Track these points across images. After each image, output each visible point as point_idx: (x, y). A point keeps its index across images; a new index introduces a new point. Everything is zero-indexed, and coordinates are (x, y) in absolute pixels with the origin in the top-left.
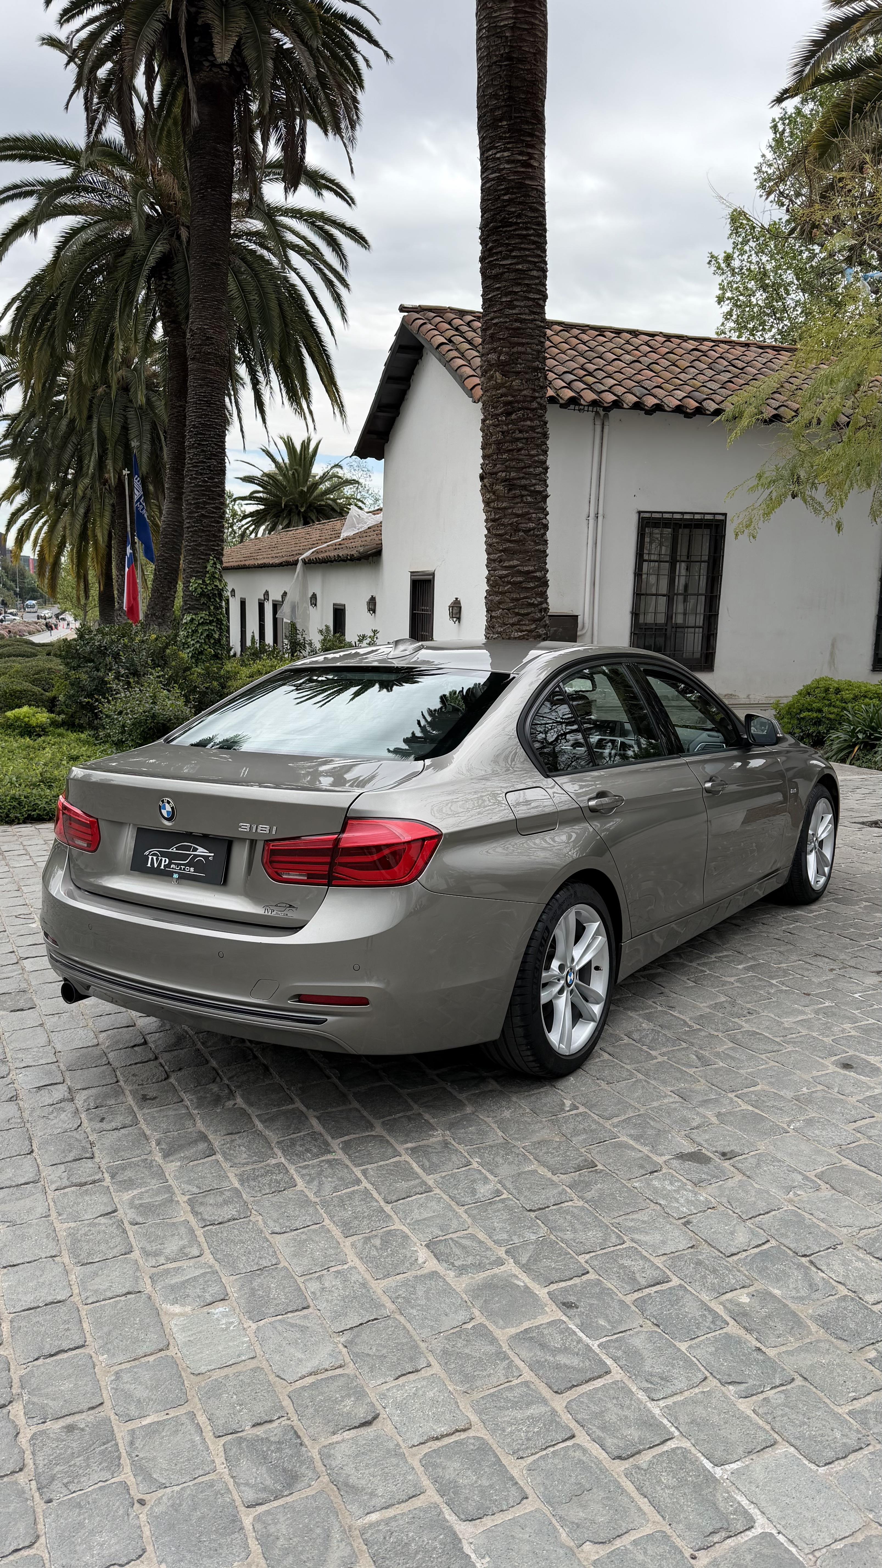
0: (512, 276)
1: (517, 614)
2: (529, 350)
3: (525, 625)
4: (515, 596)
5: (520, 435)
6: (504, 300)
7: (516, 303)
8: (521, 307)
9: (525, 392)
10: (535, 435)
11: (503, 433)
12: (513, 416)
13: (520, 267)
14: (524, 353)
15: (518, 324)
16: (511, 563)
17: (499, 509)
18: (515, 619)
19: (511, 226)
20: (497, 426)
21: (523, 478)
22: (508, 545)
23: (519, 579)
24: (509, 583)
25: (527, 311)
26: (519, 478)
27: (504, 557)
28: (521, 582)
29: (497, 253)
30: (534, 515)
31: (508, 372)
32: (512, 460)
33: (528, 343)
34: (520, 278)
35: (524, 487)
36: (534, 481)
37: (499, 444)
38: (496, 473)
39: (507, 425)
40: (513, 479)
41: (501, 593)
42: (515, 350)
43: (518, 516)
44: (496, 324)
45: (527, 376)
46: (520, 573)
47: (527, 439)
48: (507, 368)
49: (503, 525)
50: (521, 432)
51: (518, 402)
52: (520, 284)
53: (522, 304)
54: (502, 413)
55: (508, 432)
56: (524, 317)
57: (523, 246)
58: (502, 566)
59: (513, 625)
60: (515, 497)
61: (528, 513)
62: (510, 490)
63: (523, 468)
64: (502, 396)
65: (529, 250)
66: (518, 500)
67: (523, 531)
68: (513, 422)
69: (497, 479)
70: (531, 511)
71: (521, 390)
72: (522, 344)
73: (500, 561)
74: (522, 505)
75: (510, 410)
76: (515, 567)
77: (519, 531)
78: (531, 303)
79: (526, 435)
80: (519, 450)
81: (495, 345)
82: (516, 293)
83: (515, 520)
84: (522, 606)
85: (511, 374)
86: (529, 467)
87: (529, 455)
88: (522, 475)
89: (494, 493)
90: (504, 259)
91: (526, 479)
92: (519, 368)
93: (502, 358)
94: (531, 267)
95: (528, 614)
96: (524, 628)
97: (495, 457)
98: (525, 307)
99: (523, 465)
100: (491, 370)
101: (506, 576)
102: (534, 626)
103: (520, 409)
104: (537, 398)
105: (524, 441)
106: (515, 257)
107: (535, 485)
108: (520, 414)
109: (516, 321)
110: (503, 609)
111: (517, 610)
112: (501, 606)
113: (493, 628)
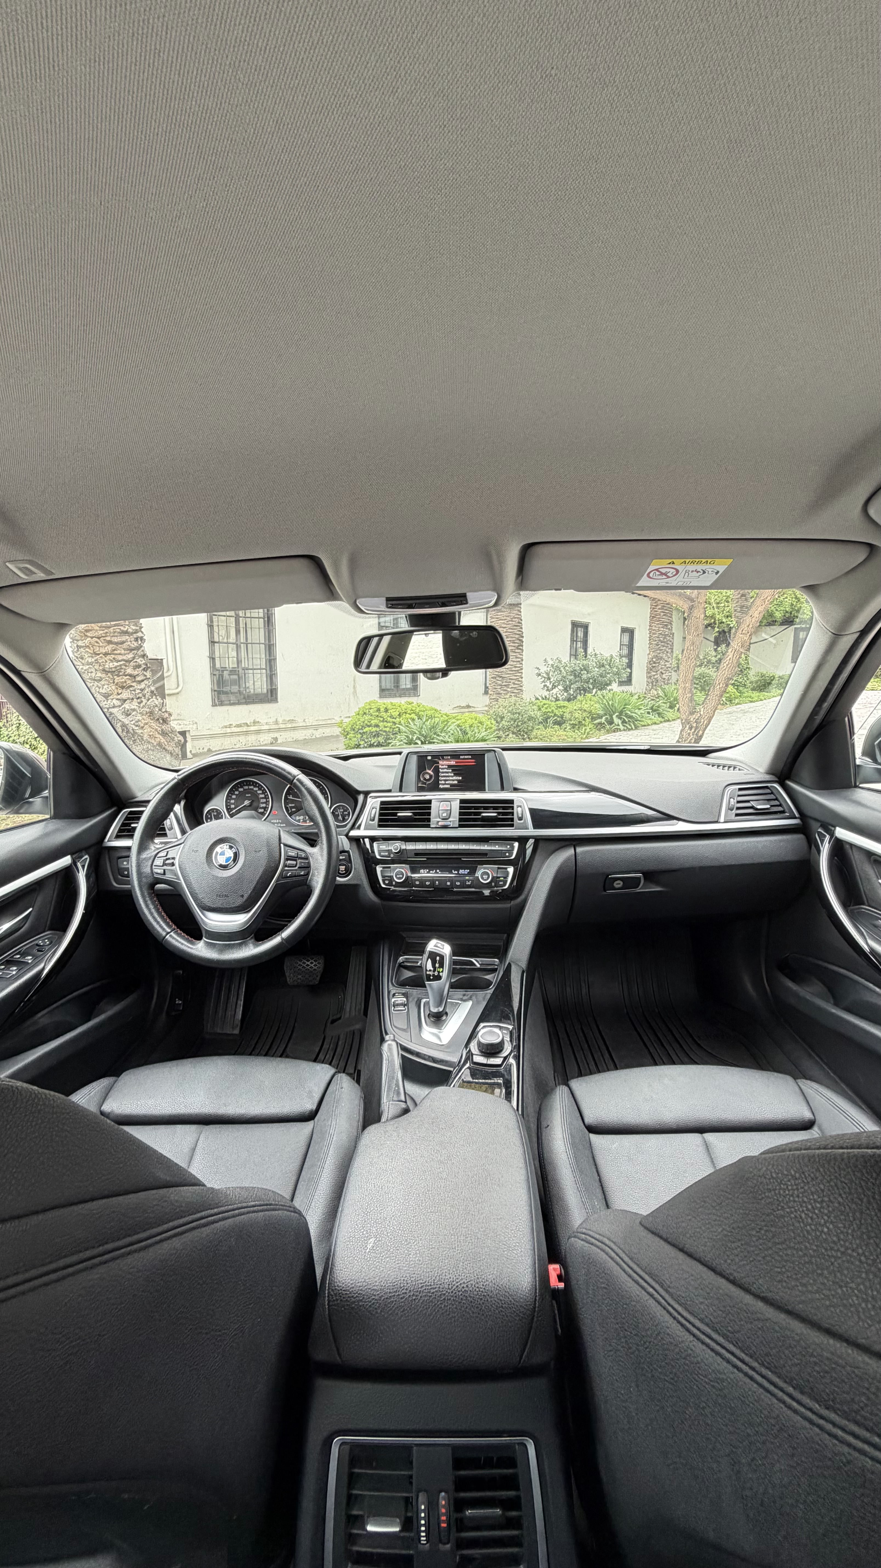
1: (110, 642)
18: (109, 648)
59: (106, 654)
95: (123, 643)
96: (120, 657)
102: (130, 656)
110: (92, 638)
111: (108, 638)
112: (88, 634)
113: (82, 658)
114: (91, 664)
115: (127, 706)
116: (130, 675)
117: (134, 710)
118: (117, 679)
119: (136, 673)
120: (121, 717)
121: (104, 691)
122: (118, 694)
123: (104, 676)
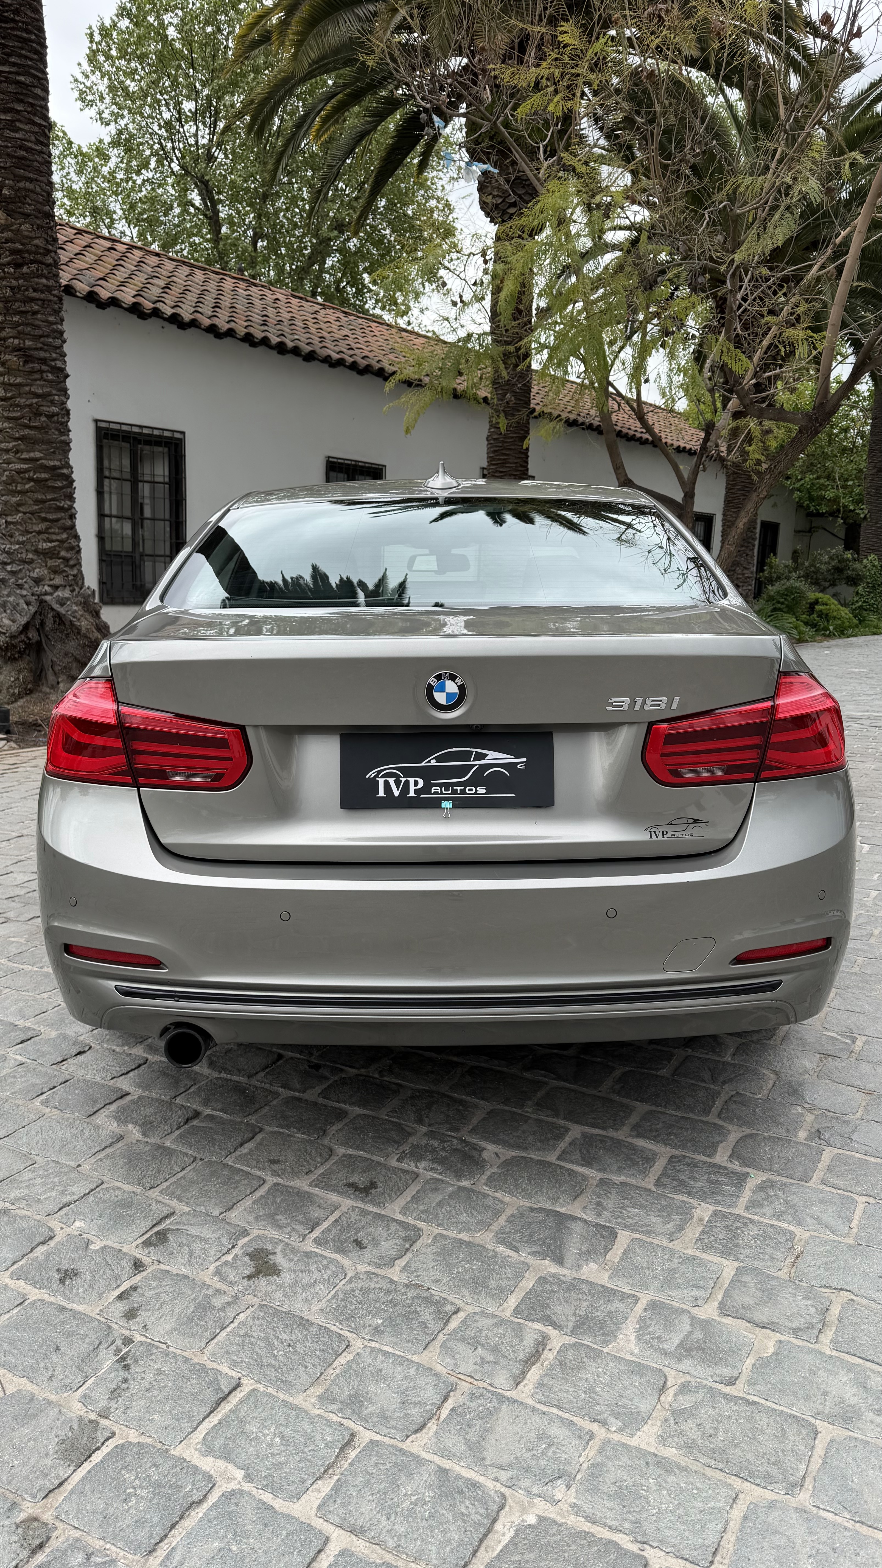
0: (12, 88)
1: (45, 520)
2: (38, 189)
3: (54, 533)
4: (40, 496)
5: (35, 295)
6: (2, 116)
7: (18, 124)
8: (26, 131)
9: (36, 242)
10: (52, 298)
11: (12, 288)
12: (25, 269)
13: (22, 78)
14: (32, 191)
15: (23, 153)
16: (32, 455)
17: (11, 385)
18: (42, 526)
19: (6, 22)
20: (2, 279)
21: (41, 349)
22: (27, 431)
23: (44, 476)
24: (31, 479)
25: (33, 138)
26: (36, 349)
27: (22, 447)
28: (46, 480)
30: (56, 398)
31: (13, 211)
32: (27, 325)
33: (36, 180)
34: (22, 94)
35: (43, 361)
36: (54, 355)
37: (7, 302)
38: (5, 339)
39: (17, 279)
40: (30, 349)
41: (20, 492)
42: (21, 185)
43: (37, 396)
45: (38, 222)
46: (45, 468)
47: (43, 300)
48: (11, 206)
49: (17, 405)
50: (35, 290)
51: (29, 252)
52: (22, 101)
53: (27, 127)
54: (9, 264)
55: (19, 287)
56: (30, 145)
57: (23, 52)
58: (19, 459)
59: (39, 533)
60: (32, 372)
61: (50, 394)
62: (26, 362)
63: (41, 336)
64: (7, 241)
65: (31, 59)
66: (37, 376)
67: (46, 416)
68: (23, 276)
69: (7, 347)
70: (54, 392)
71: (32, 238)
72: (31, 180)
73: (17, 452)
74: (42, 383)
75: (20, 261)
76: (37, 460)
77: (41, 415)
78: (36, 129)
79: (42, 296)
80: (35, 313)
82: (18, 112)
83: (35, 401)
84: (50, 510)
85: (17, 216)
86: (48, 336)
87: (47, 321)
88: (40, 345)
89: (3, 364)
91: (45, 351)
92: (28, 209)
93: (5, 192)
94: (36, 83)
95: (57, 520)
96: (54, 537)
98: (33, 133)
99: (41, 332)
101: (26, 471)
102: (64, 536)
103: (32, 262)
104: (51, 251)
105: (40, 303)
106: (14, 64)
107: (54, 360)
108: (34, 267)
109: (21, 147)
110: (25, 513)
111: (43, 515)
112: (21, 509)
113: (11, 536)
114: (23, 543)
115: (59, 593)
116: (64, 558)
117: (68, 599)
118: (50, 563)
119: (68, 555)
120: (56, 607)
121: (35, 575)
122: (51, 580)
123: (35, 557)
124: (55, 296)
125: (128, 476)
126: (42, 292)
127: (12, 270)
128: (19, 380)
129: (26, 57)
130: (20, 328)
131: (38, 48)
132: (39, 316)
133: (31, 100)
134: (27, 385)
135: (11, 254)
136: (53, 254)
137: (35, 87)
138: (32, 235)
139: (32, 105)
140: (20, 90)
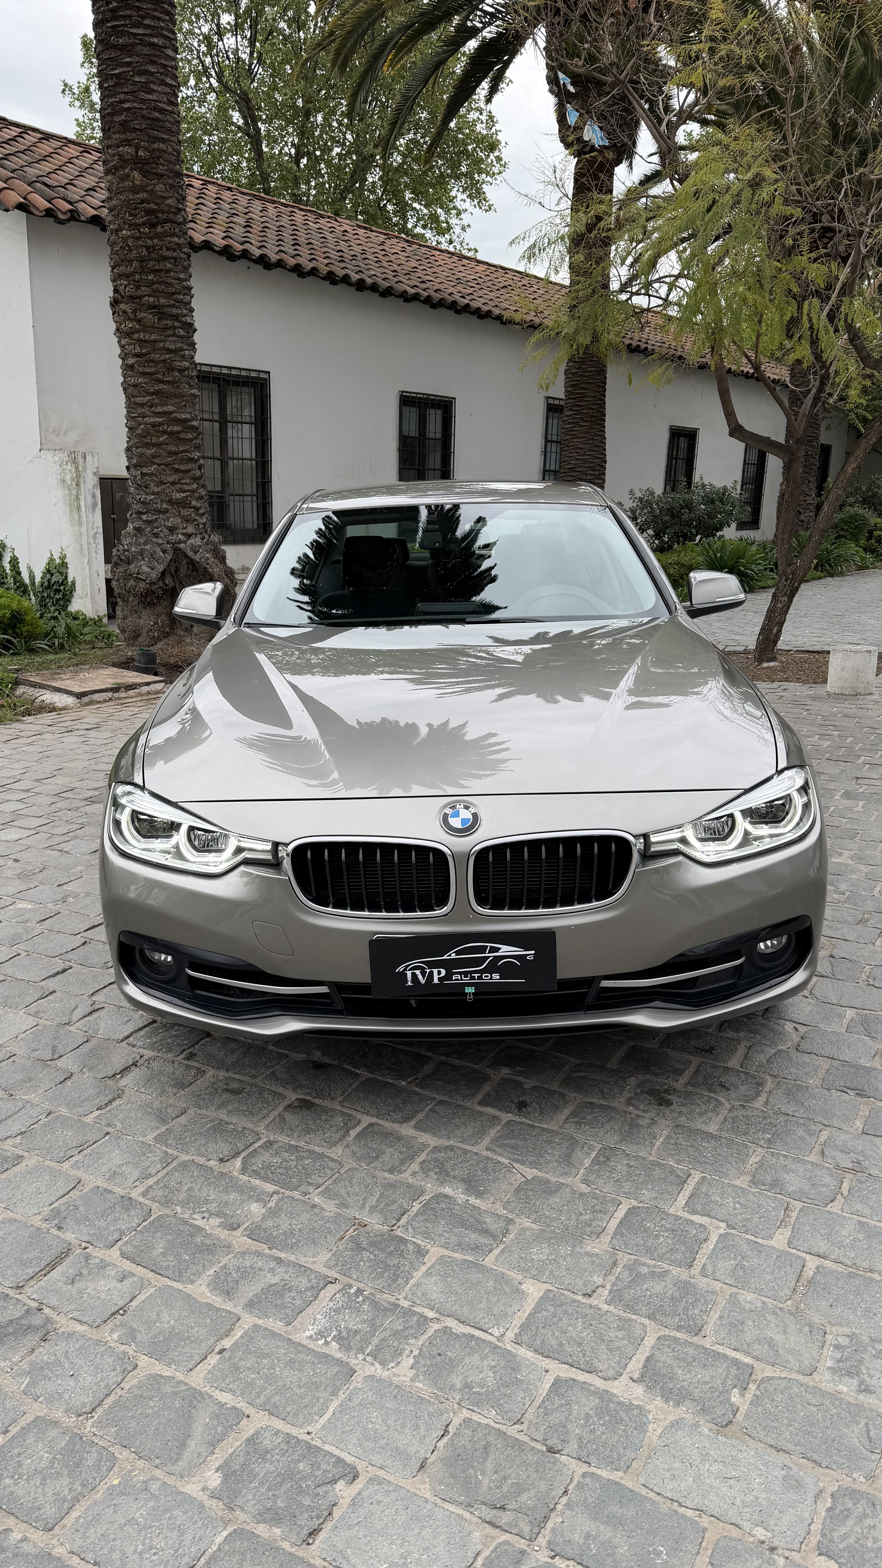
0: (146, 50)
1: (178, 471)
2: (170, 149)
3: (186, 484)
4: (173, 448)
5: (168, 253)
6: (137, 79)
7: (152, 86)
8: (159, 93)
9: (169, 201)
10: (182, 255)
11: (147, 248)
12: (159, 229)
13: (156, 40)
14: (165, 152)
16: (165, 408)
17: (146, 341)
18: (175, 477)
20: (138, 238)
21: (173, 306)
22: (161, 386)
23: (177, 428)
24: (165, 432)
25: (165, 99)
26: (169, 306)
27: (157, 401)
28: (179, 432)
29: (125, 17)
30: (187, 352)
31: (148, 172)
32: (161, 283)
33: (168, 140)
34: (155, 55)
35: (176, 317)
36: (185, 311)
38: (140, 297)
39: (151, 239)
40: (163, 306)
41: (154, 445)
42: (156, 146)
43: (170, 351)
44: (128, 109)
45: (170, 181)
46: (178, 421)
47: (175, 258)
48: (147, 167)
49: (152, 361)
50: (168, 249)
51: (163, 212)
52: (155, 63)
53: (159, 89)
54: (144, 224)
55: (154, 247)
56: (162, 105)
57: (156, 14)
58: (154, 412)
59: (173, 483)
60: (166, 329)
61: (181, 350)
62: (160, 319)
63: (173, 294)
64: (142, 202)
65: (162, 20)
66: (170, 332)
67: (179, 371)
68: (158, 236)
69: (143, 305)
70: (185, 347)
71: (164, 198)
72: (163, 141)
73: (151, 407)
74: (175, 338)
75: (155, 221)
76: (170, 413)
77: (173, 369)
78: (168, 90)
79: (174, 254)
80: (168, 271)
81: (130, 136)
82: (152, 74)
83: (168, 356)
84: (183, 461)
85: (151, 176)
86: (179, 293)
87: (179, 279)
88: (172, 302)
89: (139, 321)
90: (134, 26)
91: (177, 308)
92: (162, 169)
93: (141, 153)
94: (167, 43)
95: (188, 471)
96: (186, 488)
97: (137, 277)
98: (164, 93)
99: (173, 290)
100: (123, 168)
101: (160, 424)
102: (195, 486)
103: (166, 221)
104: (180, 210)
105: (172, 261)
106: (148, 27)
107: (185, 316)
108: (167, 226)
109: (155, 109)
110: (159, 465)
111: (176, 466)
112: (155, 461)
113: (147, 487)
114: (158, 493)
115: (191, 541)
116: (194, 508)
117: (200, 546)
118: (185, 512)
119: (199, 505)
120: (190, 554)
121: (170, 524)
122: (184, 528)
123: (169, 507)
124: (184, 253)
125: (216, 417)
126: (175, 250)
127: (147, 230)
128: (153, 337)
129: (159, 19)
130: (155, 286)
131: (169, 8)
132: (172, 274)
133: (163, 62)
134: (161, 341)
135: (147, 215)
136: (183, 213)
137: (166, 48)
138: (166, 195)
139: (164, 66)
140: (153, 52)
